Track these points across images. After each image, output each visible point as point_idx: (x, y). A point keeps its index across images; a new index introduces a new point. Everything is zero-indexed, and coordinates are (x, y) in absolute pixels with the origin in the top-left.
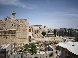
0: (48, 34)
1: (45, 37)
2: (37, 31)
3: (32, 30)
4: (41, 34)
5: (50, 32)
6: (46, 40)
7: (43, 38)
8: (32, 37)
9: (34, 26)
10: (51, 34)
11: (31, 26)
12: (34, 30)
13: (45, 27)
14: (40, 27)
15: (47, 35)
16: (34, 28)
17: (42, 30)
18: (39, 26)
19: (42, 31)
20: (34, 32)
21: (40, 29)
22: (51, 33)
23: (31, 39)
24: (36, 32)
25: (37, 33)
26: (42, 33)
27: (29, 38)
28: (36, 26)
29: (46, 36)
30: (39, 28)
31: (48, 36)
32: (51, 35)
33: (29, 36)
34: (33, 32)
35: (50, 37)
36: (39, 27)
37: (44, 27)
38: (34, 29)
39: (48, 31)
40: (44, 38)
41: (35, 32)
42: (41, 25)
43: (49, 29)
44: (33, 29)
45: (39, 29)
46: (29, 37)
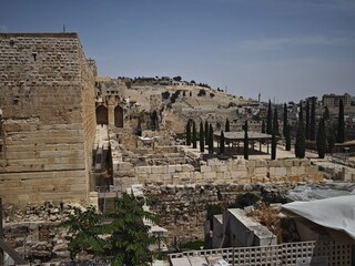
0: (226, 135)
1: (205, 158)
2: (147, 119)
3: (119, 110)
4: (179, 136)
5: (240, 123)
6: (213, 175)
7: (193, 163)
8: (115, 162)
9: (129, 83)
10: (246, 140)
11: (108, 85)
12: (129, 112)
13: (202, 93)
14: (171, 93)
15: (215, 144)
16: (130, 95)
17: (186, 109)
18: (164, 81)
19: (182, 116)
20: (127, 124)
21: (169, 107)
22: (245, 128)
23: (111, 173)
24: (143, 125)
25: (150, 132)
26: (182, 130)
27: (98, 166)
28: (141, 81)
29: (211, 148)
30: (165, 95)
31: (224, 154)
32: (242, 144)
33: (94, 152)
34: (119, 123)
35: (241, 158)
36: (160, 91)
37: (195, 90)
38: (132, 103)
39: (225, 117)
40: (197, 165)
41: (135, 121)
42: (178, 79)
43: (231, 105)
44: (124, 102)
45: (160, 102)
46: (96, 157)
